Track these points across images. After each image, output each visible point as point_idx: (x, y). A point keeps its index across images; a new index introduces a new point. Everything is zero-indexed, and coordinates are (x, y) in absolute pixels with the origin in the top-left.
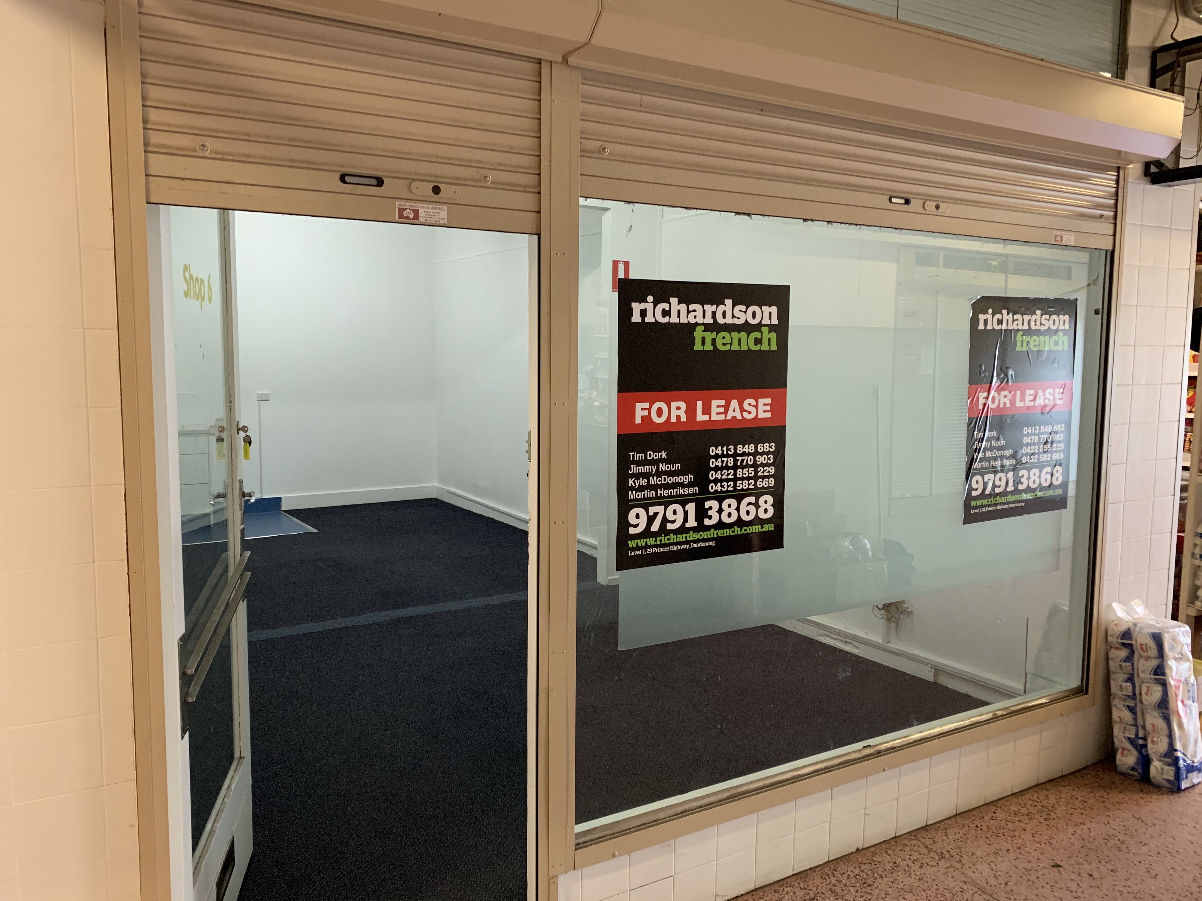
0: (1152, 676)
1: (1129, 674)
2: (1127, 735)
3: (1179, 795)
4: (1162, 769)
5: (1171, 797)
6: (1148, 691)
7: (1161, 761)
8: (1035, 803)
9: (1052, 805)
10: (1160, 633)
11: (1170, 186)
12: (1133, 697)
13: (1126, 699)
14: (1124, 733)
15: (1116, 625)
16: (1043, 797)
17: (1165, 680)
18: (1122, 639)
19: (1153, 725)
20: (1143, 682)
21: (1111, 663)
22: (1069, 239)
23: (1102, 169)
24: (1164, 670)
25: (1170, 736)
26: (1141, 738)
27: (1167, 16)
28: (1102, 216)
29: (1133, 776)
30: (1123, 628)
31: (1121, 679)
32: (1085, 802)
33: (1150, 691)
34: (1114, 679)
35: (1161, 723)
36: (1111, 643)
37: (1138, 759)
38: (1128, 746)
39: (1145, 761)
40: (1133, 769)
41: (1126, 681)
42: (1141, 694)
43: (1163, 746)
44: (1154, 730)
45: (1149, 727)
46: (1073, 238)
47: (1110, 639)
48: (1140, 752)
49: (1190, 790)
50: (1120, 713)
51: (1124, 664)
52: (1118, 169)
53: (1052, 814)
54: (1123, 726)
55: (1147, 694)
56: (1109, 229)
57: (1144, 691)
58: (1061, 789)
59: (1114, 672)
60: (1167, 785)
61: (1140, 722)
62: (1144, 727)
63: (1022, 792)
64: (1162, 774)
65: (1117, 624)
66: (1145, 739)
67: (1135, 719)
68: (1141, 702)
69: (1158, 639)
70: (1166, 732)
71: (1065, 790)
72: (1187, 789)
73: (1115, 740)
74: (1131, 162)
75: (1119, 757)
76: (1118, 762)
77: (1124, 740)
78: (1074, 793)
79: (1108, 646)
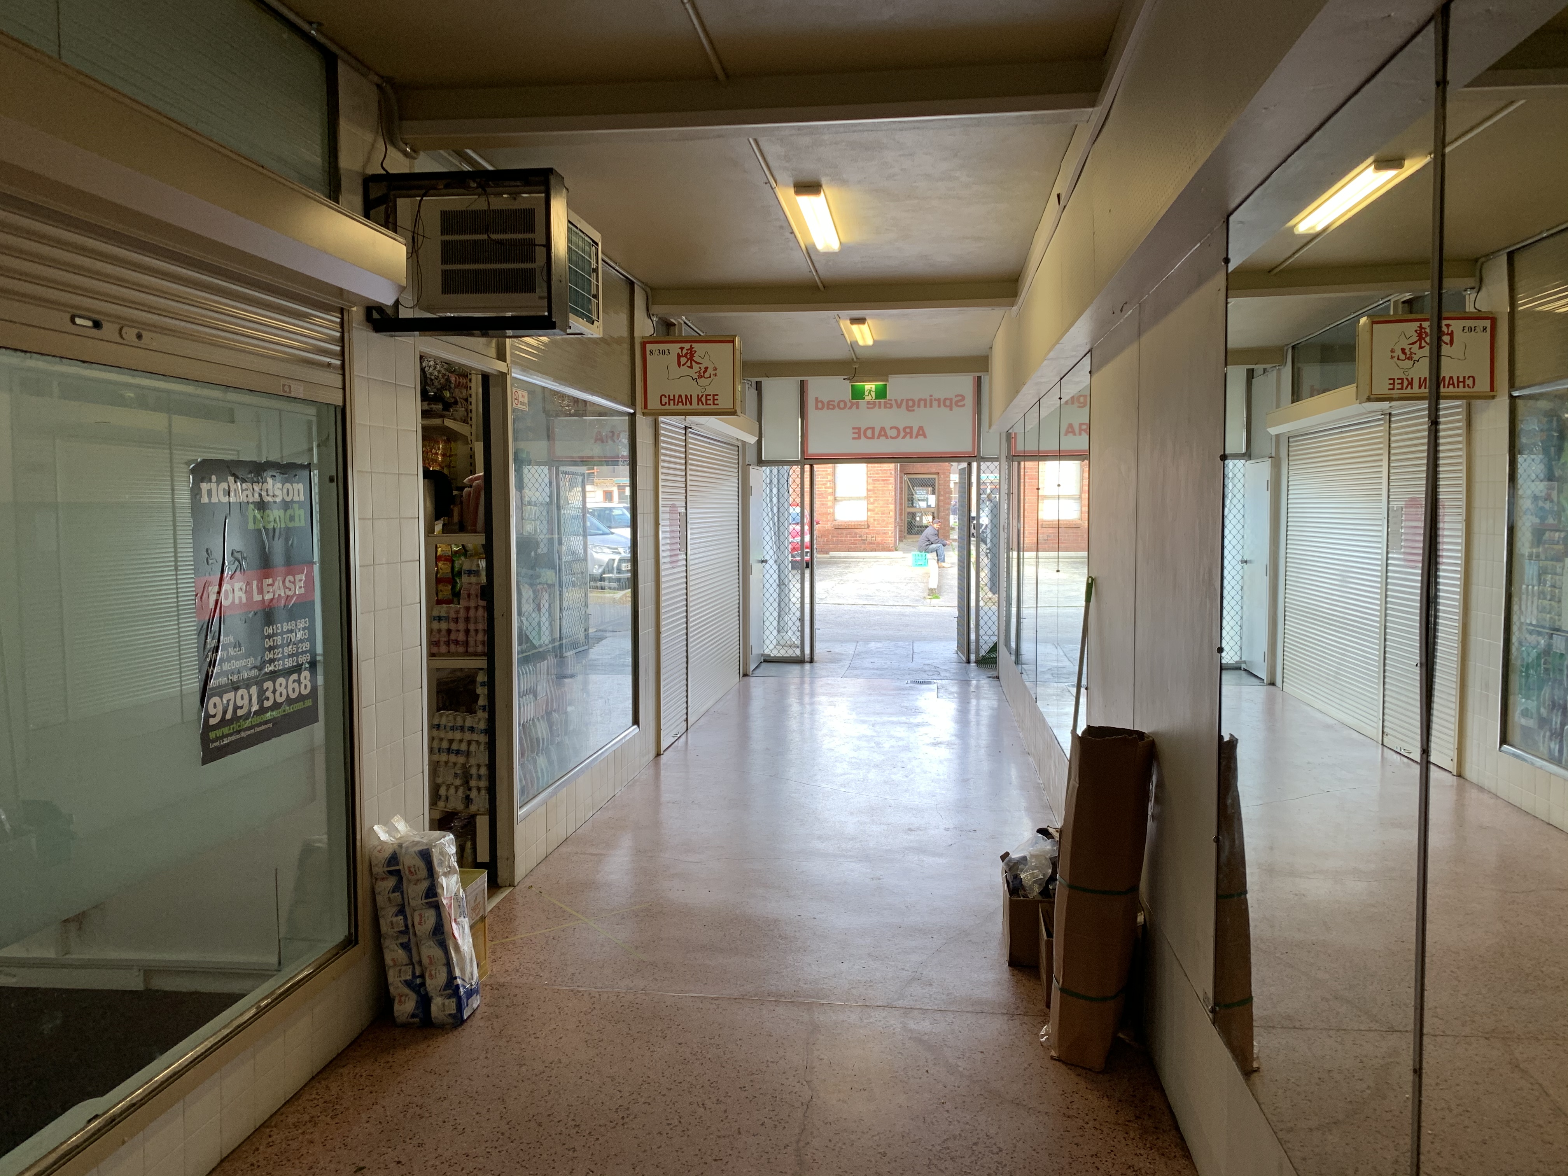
0: (424, 901)
1: (399, 905)
2: (403, 978)
3: (463, 1027)
4: (444, 1004)
5: (456, 1033)
6: (421, 920)
7: (442, 995)
8: (316, 1101)
9: (336, 1096)
10: (428, 849)
11: (392, 336)
12: (405, 932)
13: (397, 936)
14: (400, 977)
15: (379, 852)
16: (323, 1090)
17: (437, 901)
18: (388, 866)
19: (429, 957)
20: (415, 911)
21: (378, 898)
22: (298, 391)
23: (325, 308)
24: (435, 890)
25: (449, 964)
26: (419, 977)
27: (375, 141)
28: (329, 365)
29: (413, 1024)
30: (387, 854)
31: (391, 915)
32: (372, 1076)
33: (423, 919)
34: (383, 916)
35: (438, 952)
36: (377, 874)
37: (417, 1002)
38: (407, 991)
39: (425, 1001)
40: (413, 1016)
41: (396, 915)
42: (413, 925)
43: (442, 978)
44: (431, 963)
45: (425, 961)
46: (302, 389)
47: (375, 870)
48: (418, 993)
49: (472, 1017)
50: (394, 954)
51: (392, 895)
52: (342, 311)
53: (338, 1107)
54: (397, 969)
55: (420, 924)
56: (337, 380)
57: (417, 920)
58: (341, 1070)
59: (382, 908)
60: (451, 1021)
61: (415, 958)
62: (420, 963)
63: (297, 1096)
64: (444, 1011)
65: (381, 850)
66: (422, 976)
67: (410, 957)
68: (415, 935)
69: (426, 856)
70: (444, 961)
71: (345, 1071)
72: (469, 1017)
73: (391, 989)
74: (355, 304)
75: (396, 1007)
76: (396, 1014)
77: (400, 985)
78: (357, 1070)
79: (374, 878)
